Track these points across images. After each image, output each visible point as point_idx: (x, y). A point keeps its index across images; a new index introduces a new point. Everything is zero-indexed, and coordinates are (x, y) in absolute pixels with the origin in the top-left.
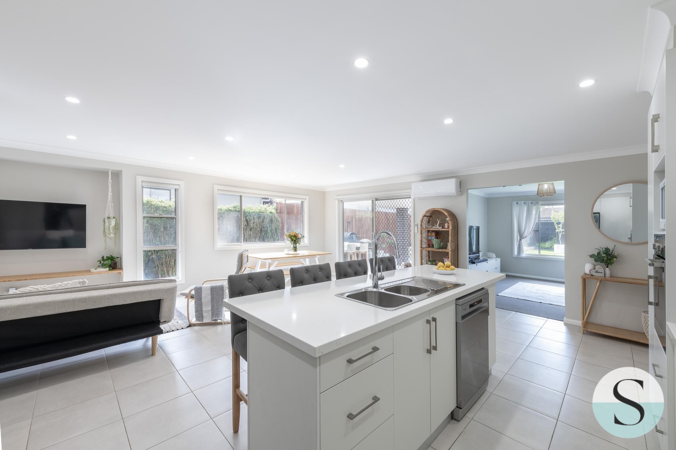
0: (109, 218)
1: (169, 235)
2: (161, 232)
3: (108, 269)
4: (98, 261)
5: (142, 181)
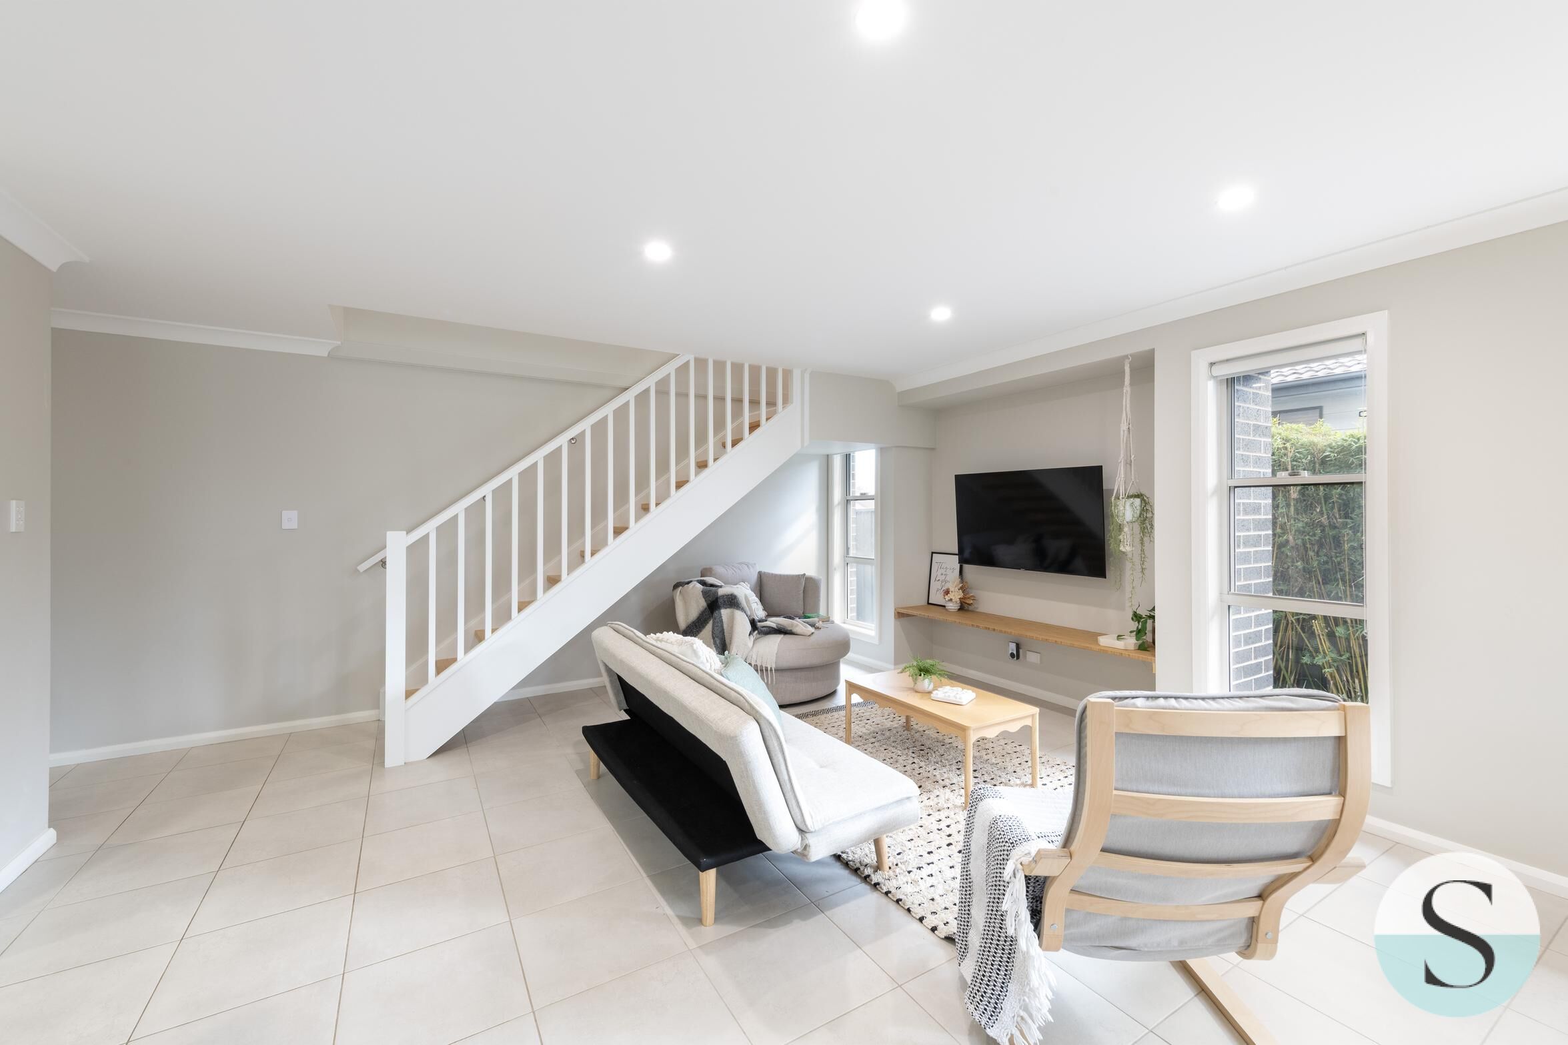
5: (1212, 364)
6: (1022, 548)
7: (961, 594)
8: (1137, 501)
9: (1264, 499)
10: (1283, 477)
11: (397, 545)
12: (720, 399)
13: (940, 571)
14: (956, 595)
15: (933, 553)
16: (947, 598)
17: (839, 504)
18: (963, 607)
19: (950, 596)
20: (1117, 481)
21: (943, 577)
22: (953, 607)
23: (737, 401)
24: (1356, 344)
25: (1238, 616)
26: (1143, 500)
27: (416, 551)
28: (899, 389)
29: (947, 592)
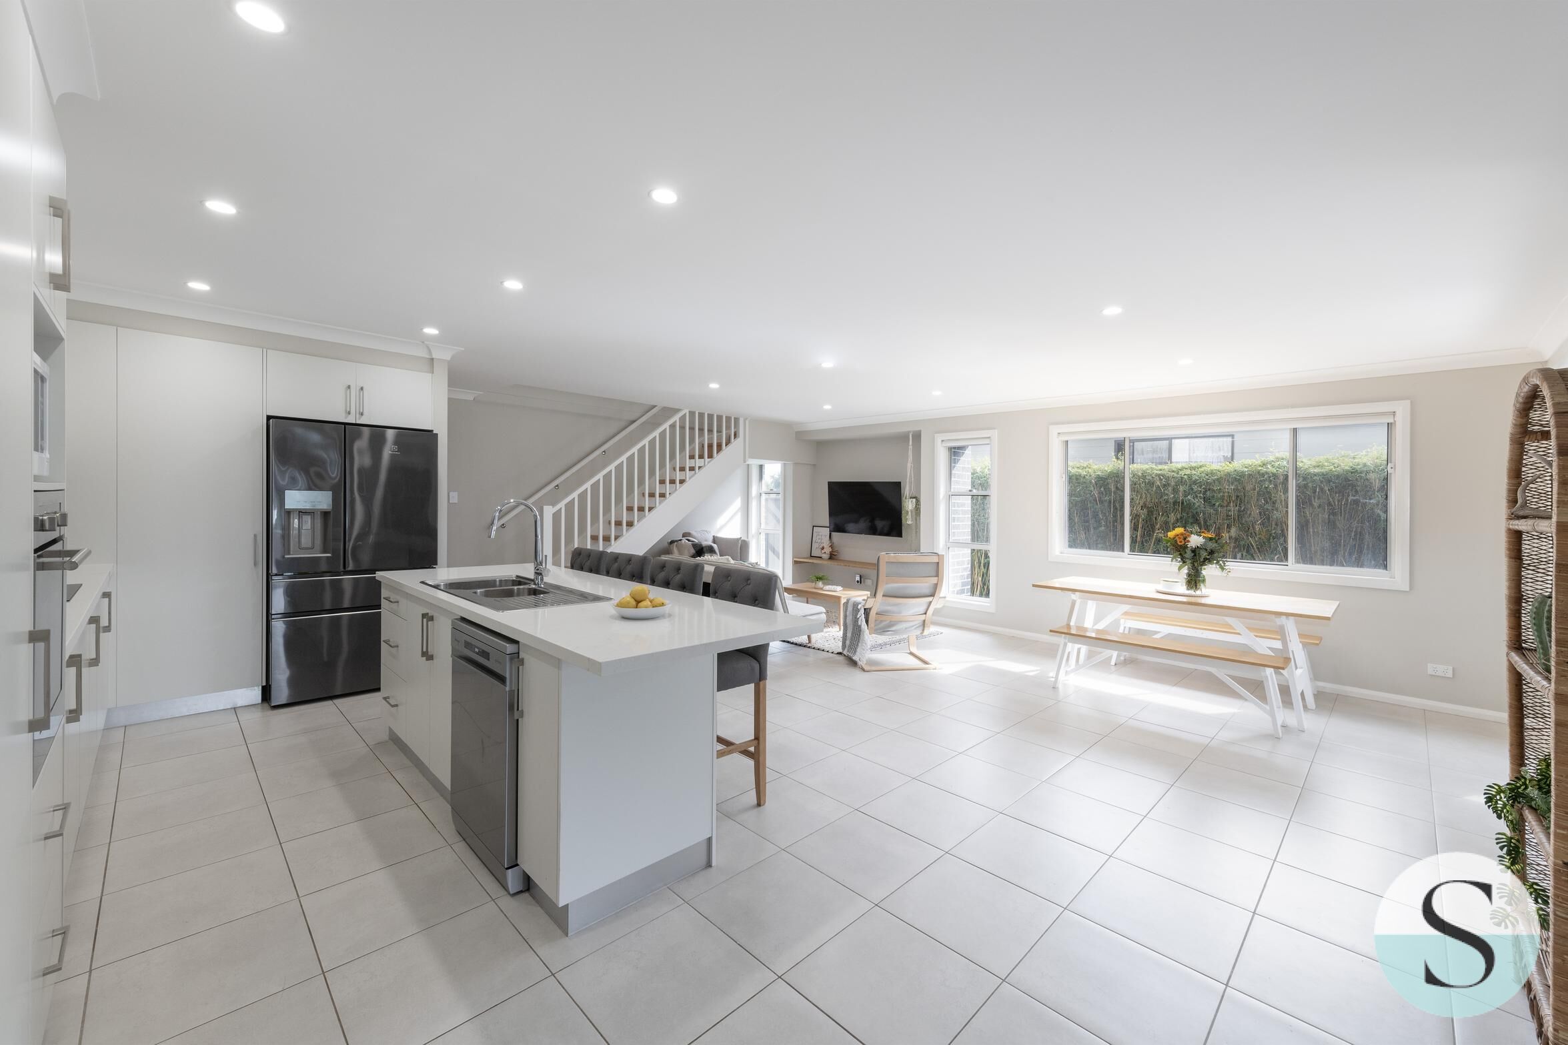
5: (943, 441)
6: (863, 524)
7: (831, 550)
8: (914, 500)
9: (968, 501)
10: (975, 492)
11: (549, 511)
12: (692, 429)
13: (818, 537)
14: (828, 550)
15: (814, 526)
16: (823, 552)
18: (832, 556)
19: (825, 550)
20: (906, 491)
21: (820, 540)
22: (826, 556)
23: (701, 430)
24: (987, 441)
25: (953, 553)
26: (917, 500)
27: (556, 516)
28: (796, 430)
29: (823, 548)
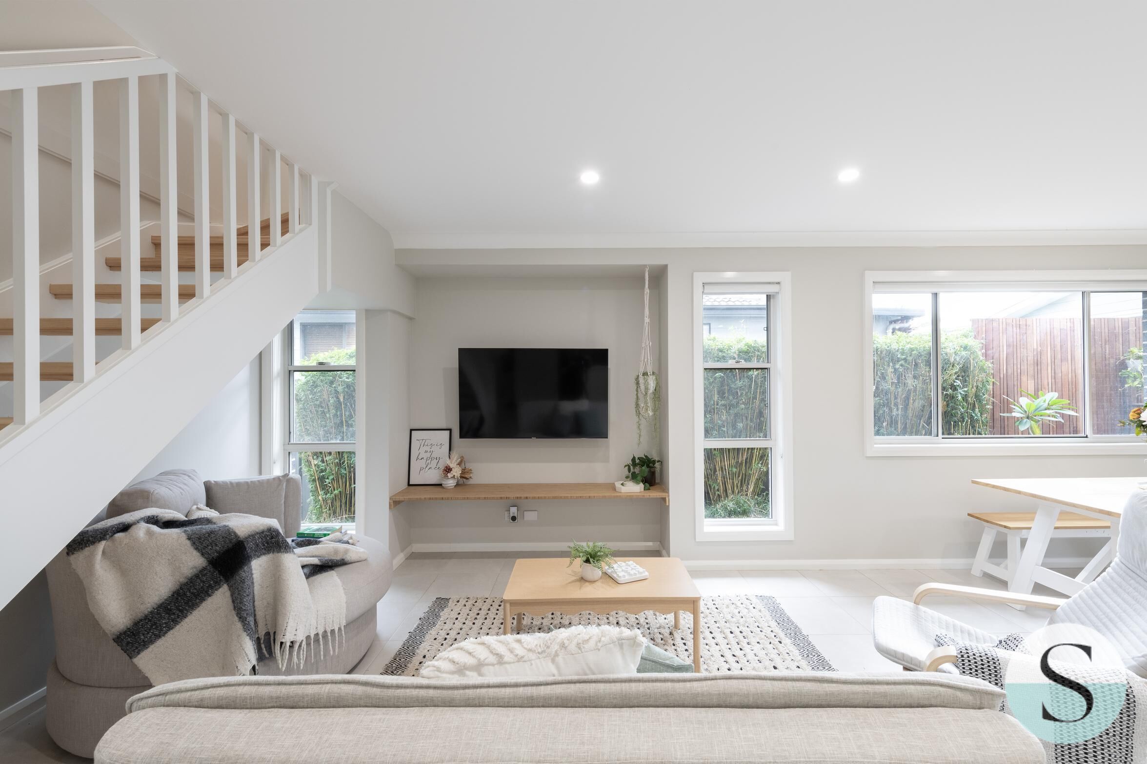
0: (645, 374)
1: (728, 408)
2: (714, 401)
3: (642, 485)
4: (625, 466)
5: (704, 284)
7: (460, 470)
13: (423, 449)
14: (457, 472)
15: (411, 430)
16: (449, 475)
17: (278, 374)
19: (453, 473)
21: (428, 455)
24: (775, 289)
28: (397, 246)
29: (448, 469)
